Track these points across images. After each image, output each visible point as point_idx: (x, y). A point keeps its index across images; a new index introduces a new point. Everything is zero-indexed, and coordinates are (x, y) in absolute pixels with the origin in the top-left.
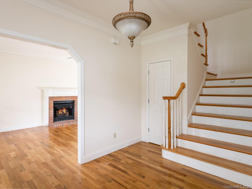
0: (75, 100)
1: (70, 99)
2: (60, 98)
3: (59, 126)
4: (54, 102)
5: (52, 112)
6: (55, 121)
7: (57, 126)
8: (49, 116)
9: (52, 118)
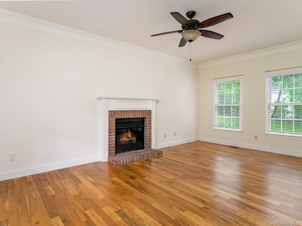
0: (147, 117)
1: (140, 116)
2: (125, 113)
3: (128, 162)
4: (116, 119)
5: (113, 137)
6: (117, 152)
7: (125, 163)
8: (109, 145)
9: (113, 147)
